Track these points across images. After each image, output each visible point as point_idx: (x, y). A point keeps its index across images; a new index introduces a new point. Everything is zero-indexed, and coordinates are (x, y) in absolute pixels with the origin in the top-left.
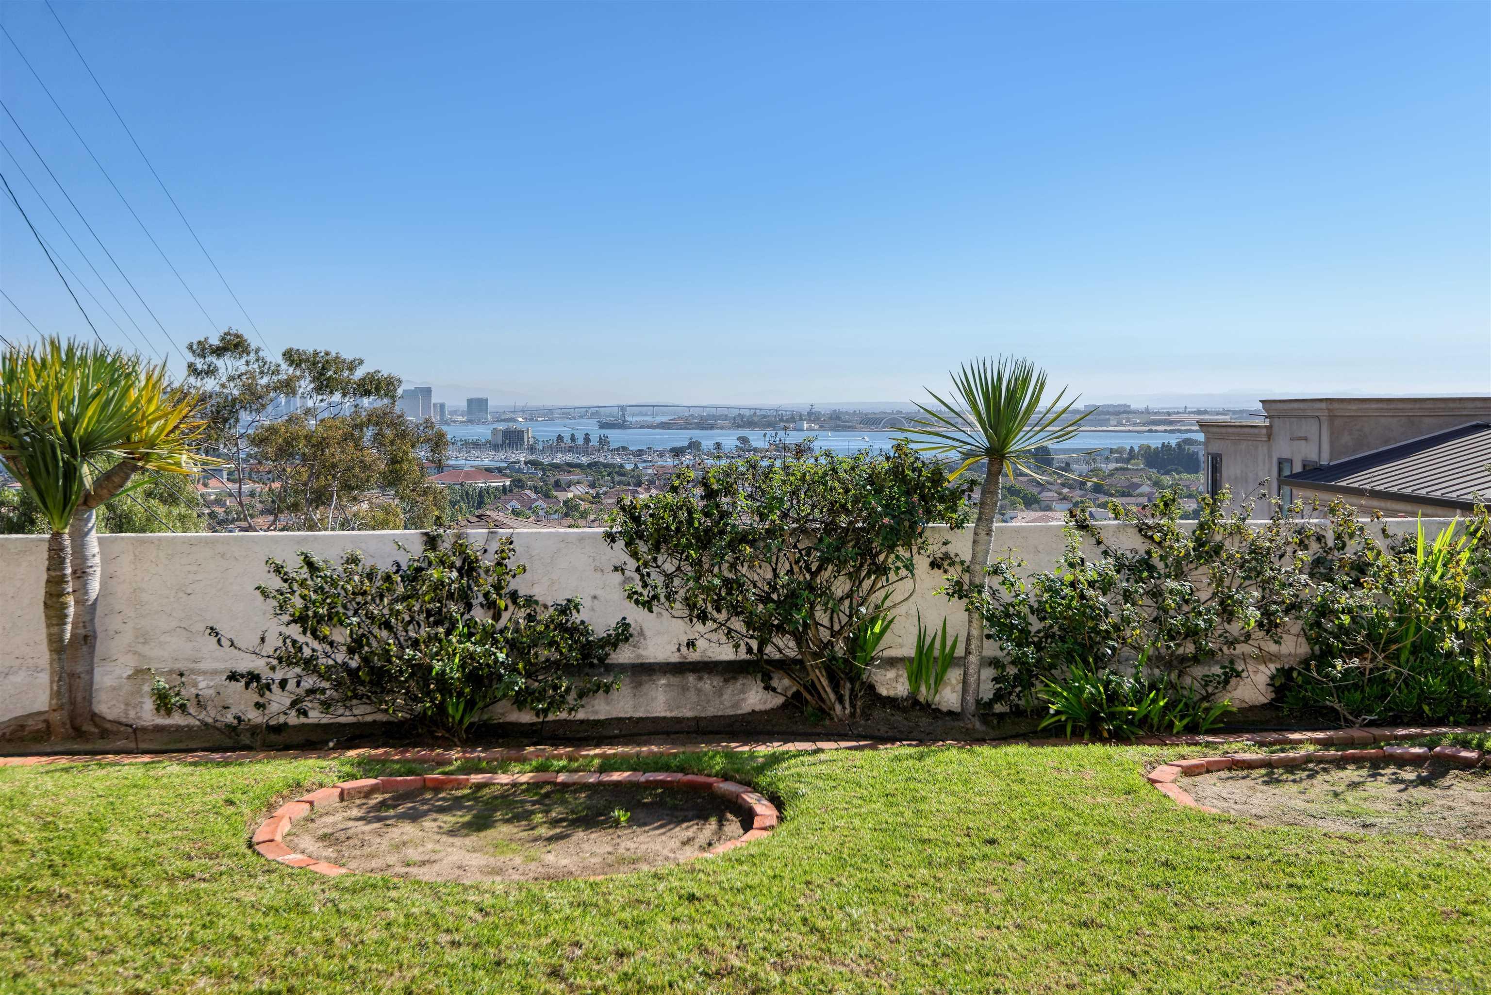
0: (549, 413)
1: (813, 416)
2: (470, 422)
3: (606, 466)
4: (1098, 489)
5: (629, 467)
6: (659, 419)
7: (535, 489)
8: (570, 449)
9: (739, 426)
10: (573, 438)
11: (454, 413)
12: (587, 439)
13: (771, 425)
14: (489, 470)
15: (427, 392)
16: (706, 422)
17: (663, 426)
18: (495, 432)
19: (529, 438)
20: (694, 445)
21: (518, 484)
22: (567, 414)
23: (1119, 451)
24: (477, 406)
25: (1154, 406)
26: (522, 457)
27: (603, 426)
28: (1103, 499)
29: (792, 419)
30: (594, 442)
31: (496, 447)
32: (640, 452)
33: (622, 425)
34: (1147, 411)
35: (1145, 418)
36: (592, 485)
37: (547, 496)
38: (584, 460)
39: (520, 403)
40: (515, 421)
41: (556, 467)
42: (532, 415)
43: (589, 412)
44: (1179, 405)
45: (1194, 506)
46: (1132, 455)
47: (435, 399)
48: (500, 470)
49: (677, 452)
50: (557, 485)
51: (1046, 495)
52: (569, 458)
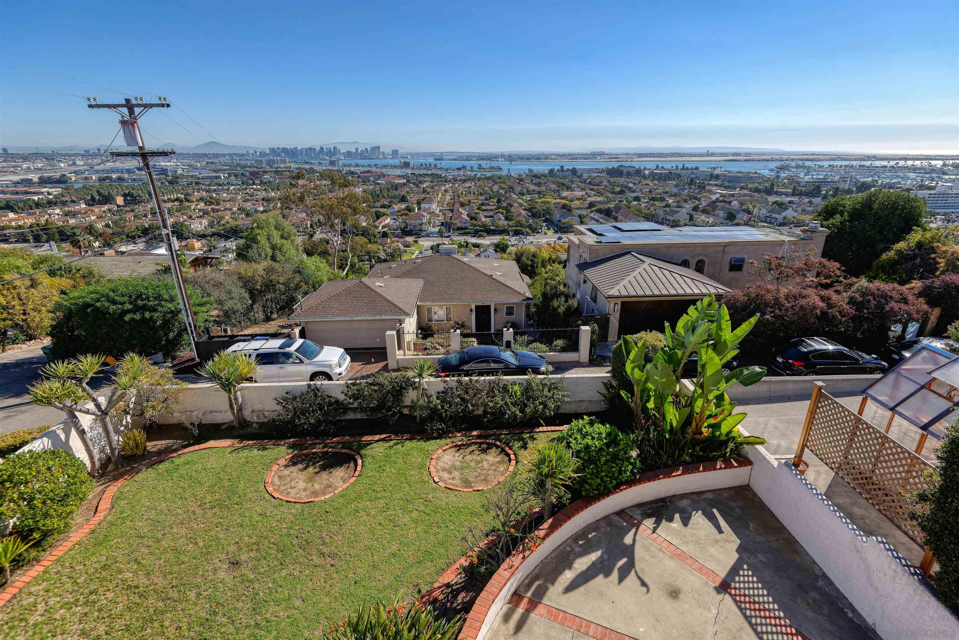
0: (418, 154)
1: (503, 156)
2: (393, 158)
3: (436, 175)
4: (590, 183)
5: (443, 175)
6: (453, 157)
7: (414, 184)
8: (425, 169)
9: (479, 160)
10: (426, 165)
11: (387, 155)
12: (430, 165)
13: (489, 159)
14: (399, 176)
15: (379, 148)
16: (468, 159)
17: (454, 160)
18: (401, 162)
19: (412, 165)
20: (464, 167)
21: (408, 181)
22: (424, 155)
23: (599, 169)
24: (395, 153)
25: (613, 152)
26: (409, 171)
27: (436, 160)
28: (591, 187)
29: (496, 157)
30: (433, 166)
31: (401, 168)
32: (447, 170)
33: (442, 159)
34: (610, 154)
35: (609, 156)
36: (432, 182)
37: (417, 186)
38: (430, 172)
39: (409, 151)
40: (407, 157)
41: (420, 175)
42: (413, 155)
43: (431, 155)
44: (620, 151)
45: (619, 189)
46: (603, 171)
47: (381, 150)
48: (403, 176)
49: (459, 169)
50: (420, 182)
51: (573, 185)
52: (425, 172)
